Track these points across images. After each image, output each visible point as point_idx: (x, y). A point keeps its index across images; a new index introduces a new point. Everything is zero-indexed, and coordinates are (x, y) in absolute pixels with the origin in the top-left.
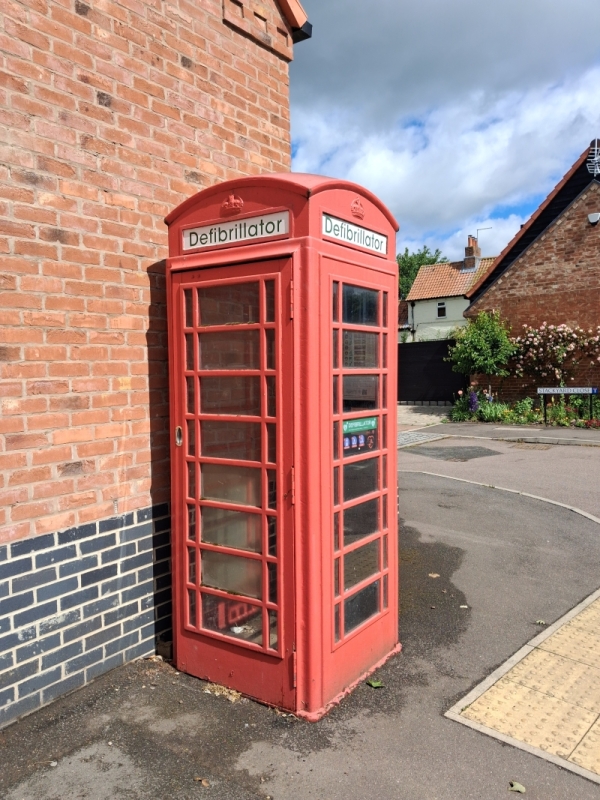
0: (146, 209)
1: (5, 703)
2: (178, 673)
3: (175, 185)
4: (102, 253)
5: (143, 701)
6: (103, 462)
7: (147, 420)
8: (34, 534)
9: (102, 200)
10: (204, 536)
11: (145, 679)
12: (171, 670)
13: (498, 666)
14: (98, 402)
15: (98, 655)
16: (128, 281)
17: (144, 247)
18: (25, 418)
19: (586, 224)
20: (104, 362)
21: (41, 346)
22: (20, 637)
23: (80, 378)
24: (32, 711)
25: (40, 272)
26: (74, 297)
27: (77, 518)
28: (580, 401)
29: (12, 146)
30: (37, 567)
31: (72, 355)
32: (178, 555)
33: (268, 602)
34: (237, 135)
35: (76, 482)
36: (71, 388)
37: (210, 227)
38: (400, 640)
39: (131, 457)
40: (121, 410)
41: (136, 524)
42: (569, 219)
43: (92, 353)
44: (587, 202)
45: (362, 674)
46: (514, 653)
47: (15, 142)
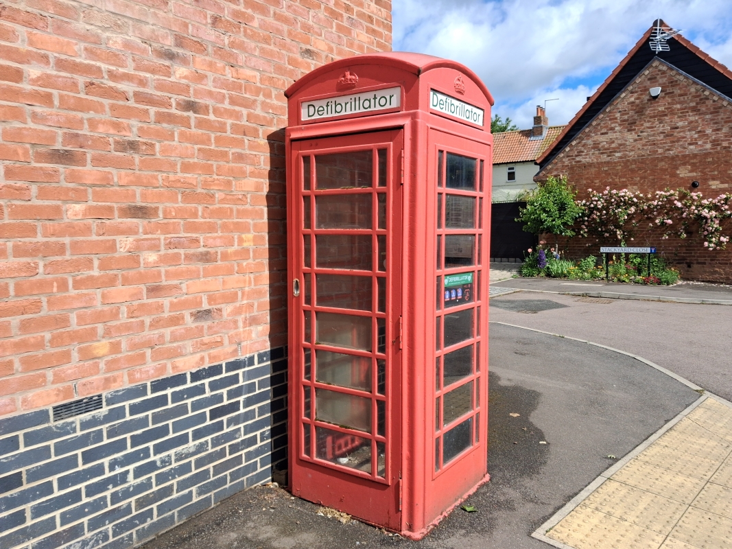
0: (267, 83)
1: (145, 521)
2: (293, 498)
3: (292, 61)
4: (229, 122)
5: (264, 522)
6: (229, 310)
7: (267, 272)
8: (170, 373)
9: (229, 74)
10: (318, 376)
11: (264, 502)
12: (287, 496)
13: (576, 494)
14: (225, 256)
15: (223, 481)
16: (251, 147)
17: (265, 117)
18: (163, 270)
19: (648, 97)
20: (230, 220)
21: (176, 205)
22: (158, 464)
23: (210, 235)
24: (169, 529)
25: (176, 139)
26: (205, 162)
27: (207, 359)
28: (639, 260)
29: (153, 25)
30: (173, 402)
31: (203, 214)
32: (294, 393)
33: (377, 435)
34: (346, 15)
35: (206, 327)
36: (202, 244)
37: (327, 100)
38: (488, 472)
39: (252, 306)
40: (245, 264)
41: (256, 365)
42: (632, 92)
43: (220, 213)
44: (649, 77)
45: (456, 500)
46: (589, 483)
47: (155, 22)
